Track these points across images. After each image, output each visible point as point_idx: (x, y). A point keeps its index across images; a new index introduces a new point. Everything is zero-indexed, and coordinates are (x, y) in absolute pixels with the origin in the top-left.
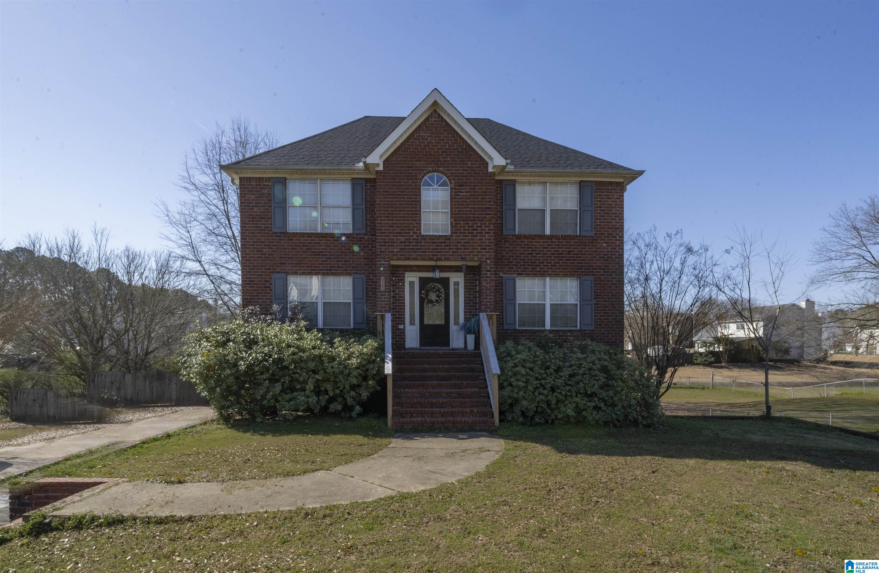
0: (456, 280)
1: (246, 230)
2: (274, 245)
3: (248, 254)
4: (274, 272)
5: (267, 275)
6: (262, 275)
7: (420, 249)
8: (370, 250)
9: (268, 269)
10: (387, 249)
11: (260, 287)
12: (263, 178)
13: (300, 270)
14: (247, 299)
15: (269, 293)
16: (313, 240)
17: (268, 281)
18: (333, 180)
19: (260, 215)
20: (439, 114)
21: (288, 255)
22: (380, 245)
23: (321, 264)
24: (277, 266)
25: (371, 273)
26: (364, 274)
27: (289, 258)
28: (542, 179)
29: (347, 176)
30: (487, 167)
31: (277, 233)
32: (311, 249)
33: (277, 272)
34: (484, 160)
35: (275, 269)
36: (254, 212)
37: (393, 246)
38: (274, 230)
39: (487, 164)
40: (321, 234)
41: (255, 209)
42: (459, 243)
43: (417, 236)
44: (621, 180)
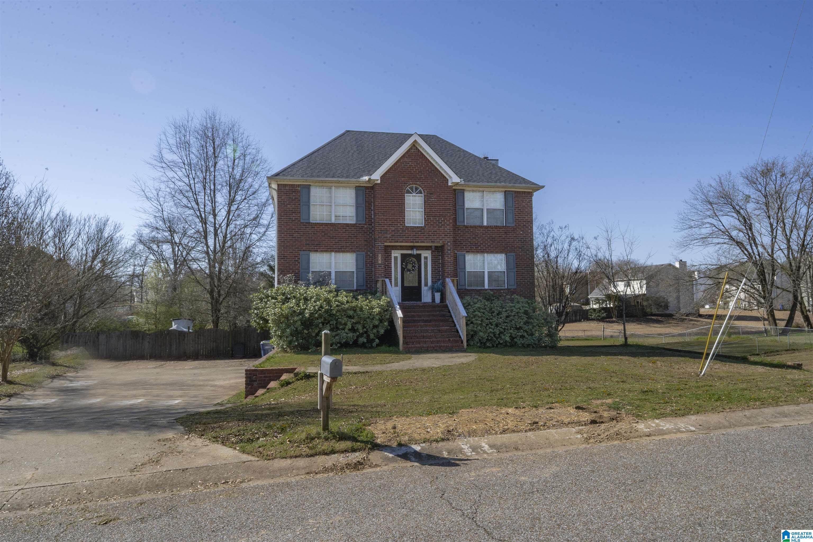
0: (426, 256)
1: (282, 221)
2: (301, 231)
3: (283, 238)
4: (301, 250)
5: (296, 252)
6: (292, 252)
7: (404, 236)
8: (368, 235)
9: (297, 248)
10: (382, 235)
11: (291, 261)
12: (294, 185)
13: (319, 249)
14: (281, 269)
15: (297, 265)
16: (329, 228)
17: (297, 257)
18: (344, 187)
19: (292, 211)
20: (416, 147)
21: (312, 238)
22: (378, 233)
23: (334, 245)
24: (303, 246)
25: (369, 251)
26: (364, 251)
27: (312, 240)
28: (482, 189)
29: (353, 185)
30: (448, 182)
31: (303, 223)
32: (327, 234)
33: (303, 250)
34: (445, 177)
35: (302, 248)
36: (288, 208)
37: (387, 233)
38: (302, 221)
39: (448, 180)
40: (334, 224)
41: (289, 206)
42: (430, 231)
43: (403, 227)
44: (531, 191)
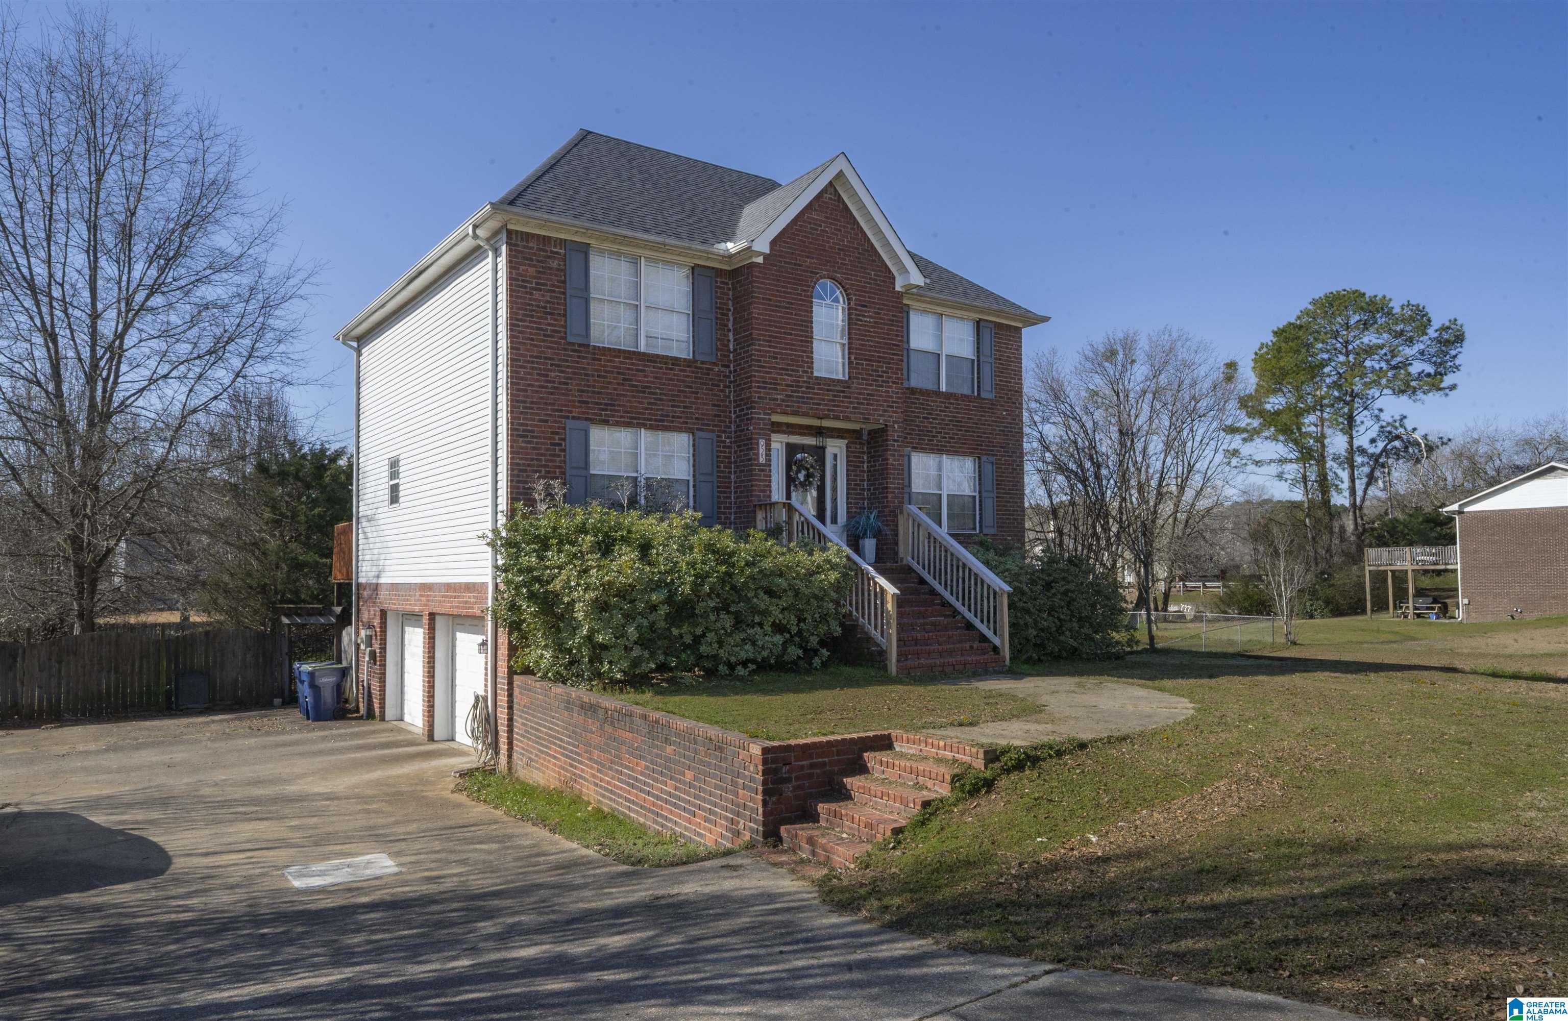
0: (836, 450)
1: (520, 332)
2: (568, 367)
3: (522, 379)
4: (568, 417)
5: (555, 422)
6: (546, 421)
7: (811, 398)
8: (722, 391)
9: (557, 410)
10: (768, 394)
11: (542, 443)
12: (550, 238)
13: (613, 416)
14: (518, 464)
15: (559, 456)
16: (633, 364)
17: (557, 433)
18: (666, 262)
19: (545, 307)
21: (594, 386)
22: (759, 387)
23: (647, 409)
24: (574, 407)
25: (724, 432)
26: (713, 431)
27: (594, 392)
28: (940, 310)
29: (688, 260)
30: (894, 284)
31: (573, 344)
32: (631, 380)
33: (574, 418)
34: (890, 271)
35: (571, 412)
36: (535, 300)
37: (776, 389)
38: (570, 339)
40: (644, 354)
41: (537, 295)
42: (860, 394)
43: (809, 378)
44: (1020, 325)
